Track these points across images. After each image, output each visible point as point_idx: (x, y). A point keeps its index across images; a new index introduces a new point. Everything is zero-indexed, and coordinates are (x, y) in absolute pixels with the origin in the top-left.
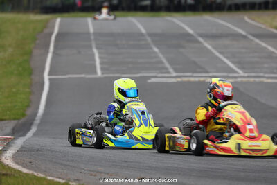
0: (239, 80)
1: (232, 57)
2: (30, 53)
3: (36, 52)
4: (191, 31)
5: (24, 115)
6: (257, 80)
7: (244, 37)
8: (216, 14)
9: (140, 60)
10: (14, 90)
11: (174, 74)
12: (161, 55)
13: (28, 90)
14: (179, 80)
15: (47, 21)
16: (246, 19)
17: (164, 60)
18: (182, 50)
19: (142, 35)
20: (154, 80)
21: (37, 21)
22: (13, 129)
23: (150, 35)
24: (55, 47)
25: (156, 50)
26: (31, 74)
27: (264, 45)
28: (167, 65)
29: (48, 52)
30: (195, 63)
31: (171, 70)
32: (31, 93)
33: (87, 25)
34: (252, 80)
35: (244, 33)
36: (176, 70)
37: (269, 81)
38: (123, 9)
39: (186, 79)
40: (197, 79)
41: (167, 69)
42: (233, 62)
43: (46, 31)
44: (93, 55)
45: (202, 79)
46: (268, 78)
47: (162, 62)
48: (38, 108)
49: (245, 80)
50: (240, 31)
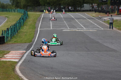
0: (84, 30)
1: (82, 24)
2: (36, 23)
3: (37, 22)
4: (73, 17)
5: (31, 41)
6: (89, 30)
7: (85, 19)
8: (79, 13)
9: (61, 25)
10: (31, 33)
11: (69, 29)
12: (66, 24)
13: (34, 33)
14: (70, 30)
15: (41, 14)
16: (86, 14)
17: (67, 25)
18: (71, 22)
19: (62, 18)
20: (64, 30)
21: (38, 14)
22: (27, 47)
23: (64, 18)
24: (42, 21)
25: (65, 22)
26: (35, 28)
27: (90, 21)
28: (67, 26)
29: (40, 22)
30: (74, 25)
31: (68, 28)
32: (35, 34)
33: (49, 15)
34: (87, 30)
35: (85, 18)
36: (69, 28)
37: (91, 31)
38: (58, 11)
39: (72, 30)
40: (74, 30)
41: (67, 27)
42: (83, 25)
43: (40, 17)
44: (50, 23)
45: (75, 30)
46: (91, 30)
47: (66, 25)
48: (35, 39)
49: (86, 30)
50: (84, 17)
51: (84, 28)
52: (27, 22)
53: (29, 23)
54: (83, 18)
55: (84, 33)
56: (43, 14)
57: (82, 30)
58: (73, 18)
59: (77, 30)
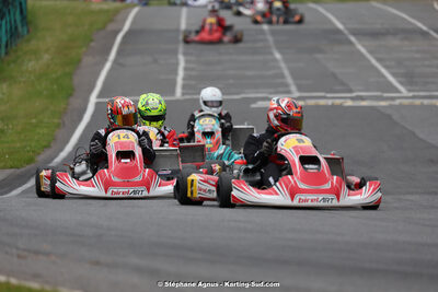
0: (397, 102)
1: (395, 65)
2: (77, 63)
3: (87, 60)
4: (340, 26)
6: (426, 102)
7: (424, 34)
10: (34, 121)
11: (296, 94)
12: (283, 65)
14: (302, 103)
15: (117, 12)
17: (286, 72)
18: (319, 56)
19: (262, 32)
20: (260, 104)
24: (119, 53)
25: (278, 56)
26: (70, 95)
28: (289, 80)
29: (106, 60)
30: (334, 75)
31: (293, 88)
32: (61, 125)
34: (418, 102)
35: (425, 28)
36: (300, 89)
39: (312, 102)
40: (330, 102)
41: (287, 85)
42: (394, 75)
43: (111, 27)
44: (177, 64)
45: (338, 102)
47: (282, 76)
49: (406, 102)
50: (420, 25)
51: (397, 91)
52: (14, 62)
53: (31, 65)
54: (410, 33)
55: (389, 117)
56: (135, 10)
57: (383, 103)
58: (338, 31)
59: (349, 103)
